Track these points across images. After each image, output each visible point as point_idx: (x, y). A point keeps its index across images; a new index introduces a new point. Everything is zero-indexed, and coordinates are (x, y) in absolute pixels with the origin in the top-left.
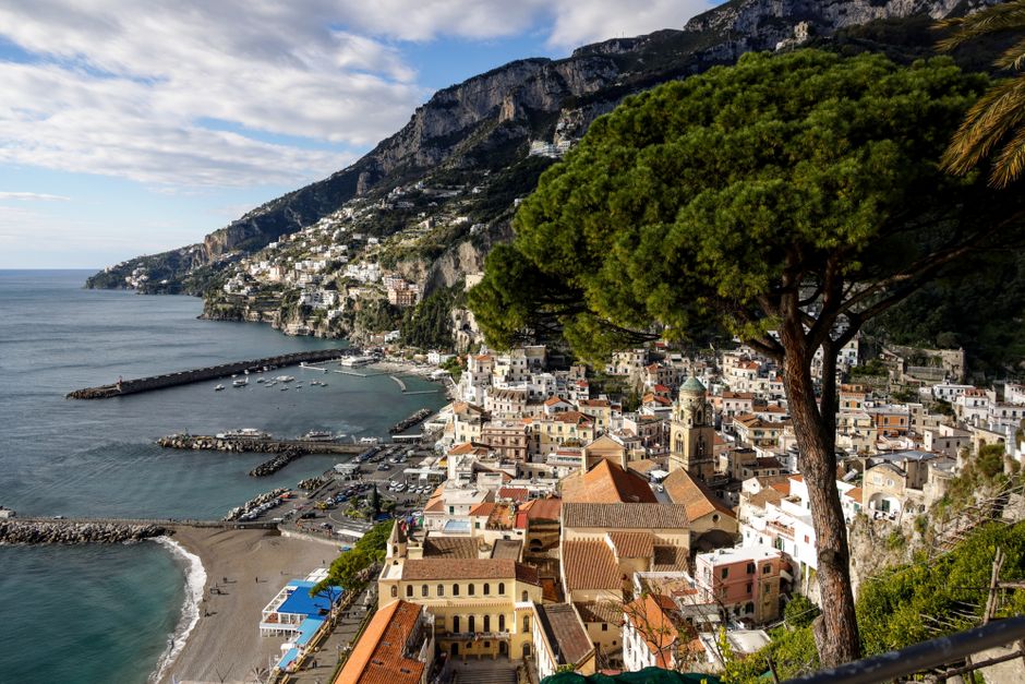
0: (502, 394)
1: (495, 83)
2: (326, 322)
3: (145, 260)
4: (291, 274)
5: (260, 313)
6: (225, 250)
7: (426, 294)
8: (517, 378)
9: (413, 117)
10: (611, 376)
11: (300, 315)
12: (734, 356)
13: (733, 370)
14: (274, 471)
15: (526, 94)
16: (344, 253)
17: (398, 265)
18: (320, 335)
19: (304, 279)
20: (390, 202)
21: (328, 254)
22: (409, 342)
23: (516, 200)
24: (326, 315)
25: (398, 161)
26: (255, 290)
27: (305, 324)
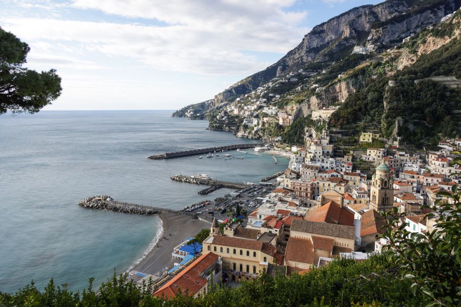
0: (307, 167)
1: (343, 20)
2: (253, 132)
3: (192, 106)
4: (243, 111)
5: (229, 127)
6: (222, 102)
7: (294, 120)
8: (317, 160)
9: (304, 39)
10: (366, 161)
11: (243, 129)
12: (435, 154)
13: (433, 162)
14: (208, 193)
15: (356, 23)
16: (265, 102)
17: (285, 107)
18: (250, 138)
19: (247, 113)
20: (287, 79)
21: (258, 103)
22: (285, 142)
23: (339, 76)
24: (253, 129)
25: (295, 60)
26: (228, 118)
27: (245, 133)
